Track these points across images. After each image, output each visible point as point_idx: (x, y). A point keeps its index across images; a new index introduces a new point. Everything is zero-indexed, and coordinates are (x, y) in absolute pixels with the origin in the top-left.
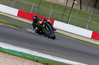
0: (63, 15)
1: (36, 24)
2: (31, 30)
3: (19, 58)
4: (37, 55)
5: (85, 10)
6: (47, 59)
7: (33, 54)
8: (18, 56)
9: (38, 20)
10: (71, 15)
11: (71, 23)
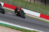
0: (26, 6)
1: (16, 11)
2: (10, 13)
3: (4, 27)
4: (13, 26)
5: (37, 3)
6: (18, 27)
7: (11, 25)
8: (3, 26)
9: (17, 9)
10: (30, 5)
11: (30, 10)
